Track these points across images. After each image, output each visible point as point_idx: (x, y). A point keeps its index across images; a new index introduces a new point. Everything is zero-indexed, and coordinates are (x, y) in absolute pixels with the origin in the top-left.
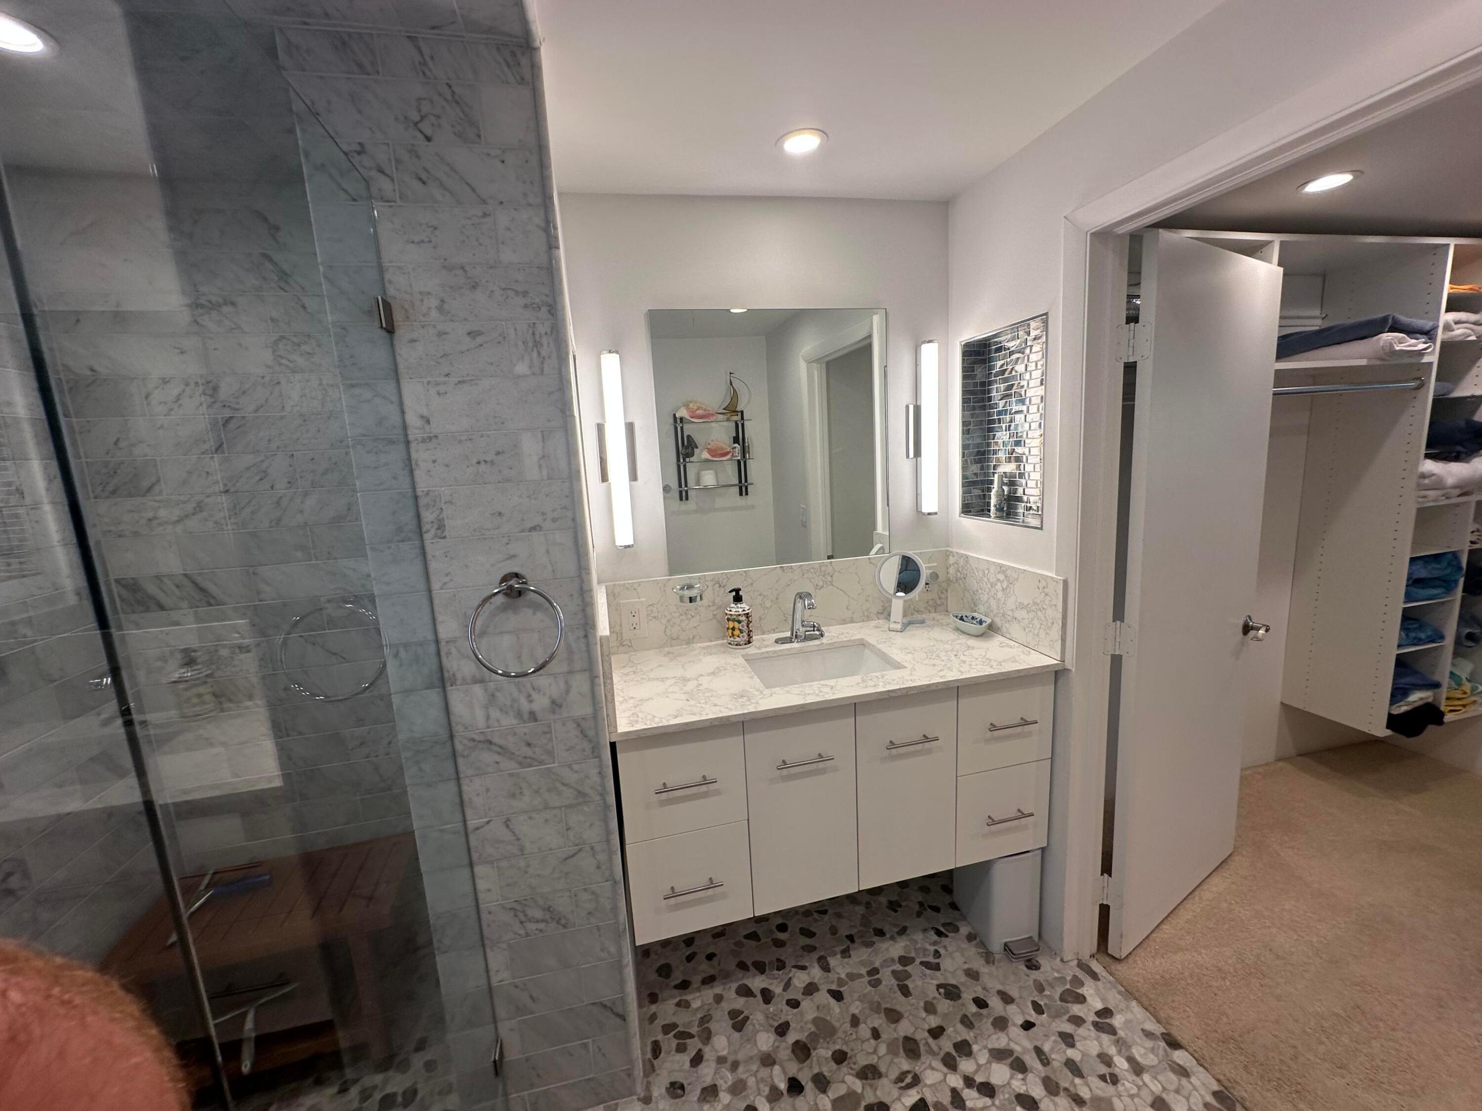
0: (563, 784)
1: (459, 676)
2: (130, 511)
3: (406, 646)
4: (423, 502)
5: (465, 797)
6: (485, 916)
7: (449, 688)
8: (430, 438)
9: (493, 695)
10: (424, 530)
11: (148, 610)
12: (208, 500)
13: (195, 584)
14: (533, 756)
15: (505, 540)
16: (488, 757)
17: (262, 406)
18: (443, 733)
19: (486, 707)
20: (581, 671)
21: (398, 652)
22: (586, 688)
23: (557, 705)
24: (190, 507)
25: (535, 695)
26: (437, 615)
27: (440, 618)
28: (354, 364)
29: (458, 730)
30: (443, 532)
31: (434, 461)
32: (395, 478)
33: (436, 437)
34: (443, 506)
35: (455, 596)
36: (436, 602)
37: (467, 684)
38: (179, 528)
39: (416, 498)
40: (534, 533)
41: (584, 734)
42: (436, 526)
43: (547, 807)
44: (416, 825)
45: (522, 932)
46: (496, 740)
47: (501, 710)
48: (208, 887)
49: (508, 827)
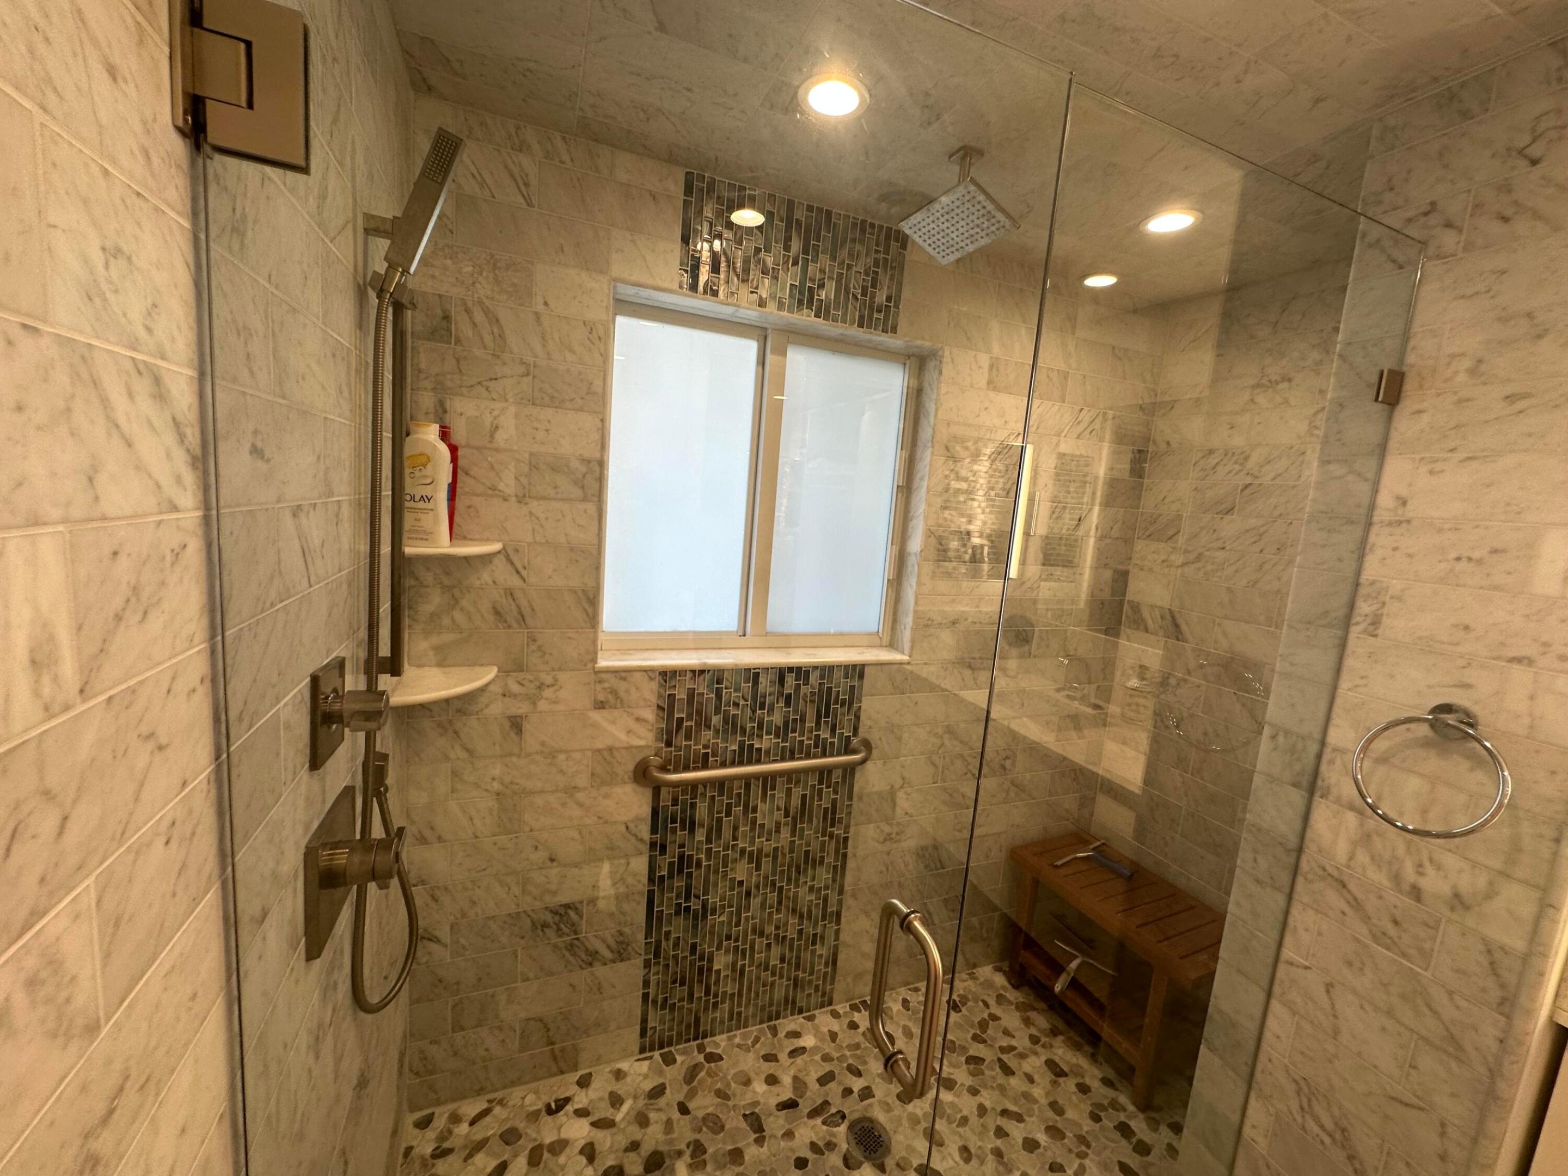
0: (1428, 1006)
1: (1334, 791)
2: (1154, 552)
3: (1287, 733)
4: (1363, 591)
5: (1291, 921)
6: (1262, 1058)
7: (1317, 798)
8: (1400, 523)
9: (1368, 836)
10: (1354, 621)
11: (1137, 629)
12: (1207, 553)
13: (1173, 617)
14: (1396, 939)
15: (1461, 662)
16: (1333, 898)
17: (1280, 475)
18: (1293, 841)
19: (1354, 844)
20: (1525, 882)
21: (1277, 734)
22: (1527, 911)
23: (1462, 903)
24: (1191, 557)
25: (1429, 869)
26: (1334, 715)
27: (1335, 720)
28: (1339, 440)
29: (1311, 848)
30: (1376, 629)
31: (1395, 549)
32: (1340, 560)
33: (1408, 521)
34: (1387, 599)
35: (1363, 704)
36: (1339, 701)
37: (1340, 805)
38: (1180, 571)
39: (1357, 584)
40: (1516, 666)
41: (1493, 969)
42: (1369, 620)
43: (1390, 1013)
44: (1231, 908)
45: (1299, 1119)
46: (1352, 886)
47: (1373, 859)
48: (1094, 849)
49: (1328, 991)
